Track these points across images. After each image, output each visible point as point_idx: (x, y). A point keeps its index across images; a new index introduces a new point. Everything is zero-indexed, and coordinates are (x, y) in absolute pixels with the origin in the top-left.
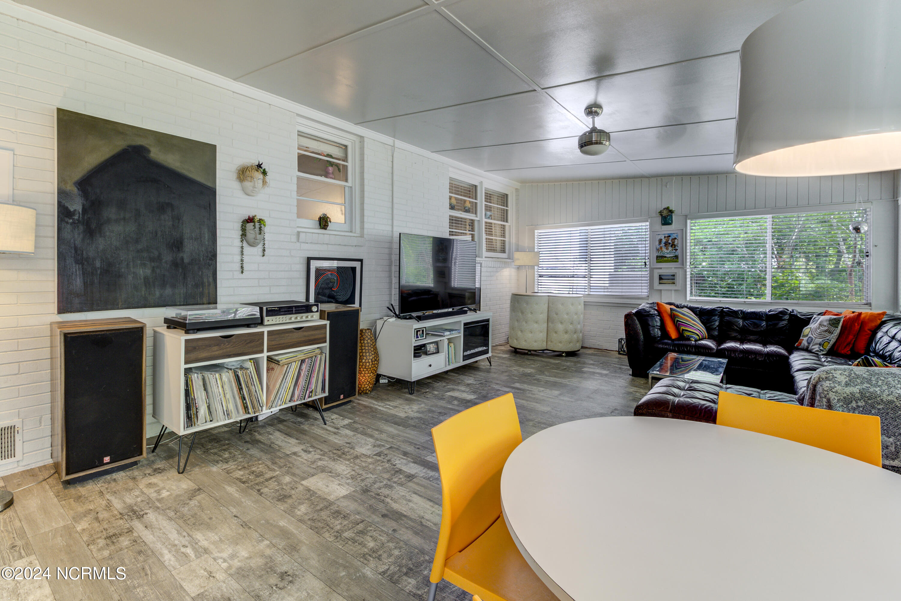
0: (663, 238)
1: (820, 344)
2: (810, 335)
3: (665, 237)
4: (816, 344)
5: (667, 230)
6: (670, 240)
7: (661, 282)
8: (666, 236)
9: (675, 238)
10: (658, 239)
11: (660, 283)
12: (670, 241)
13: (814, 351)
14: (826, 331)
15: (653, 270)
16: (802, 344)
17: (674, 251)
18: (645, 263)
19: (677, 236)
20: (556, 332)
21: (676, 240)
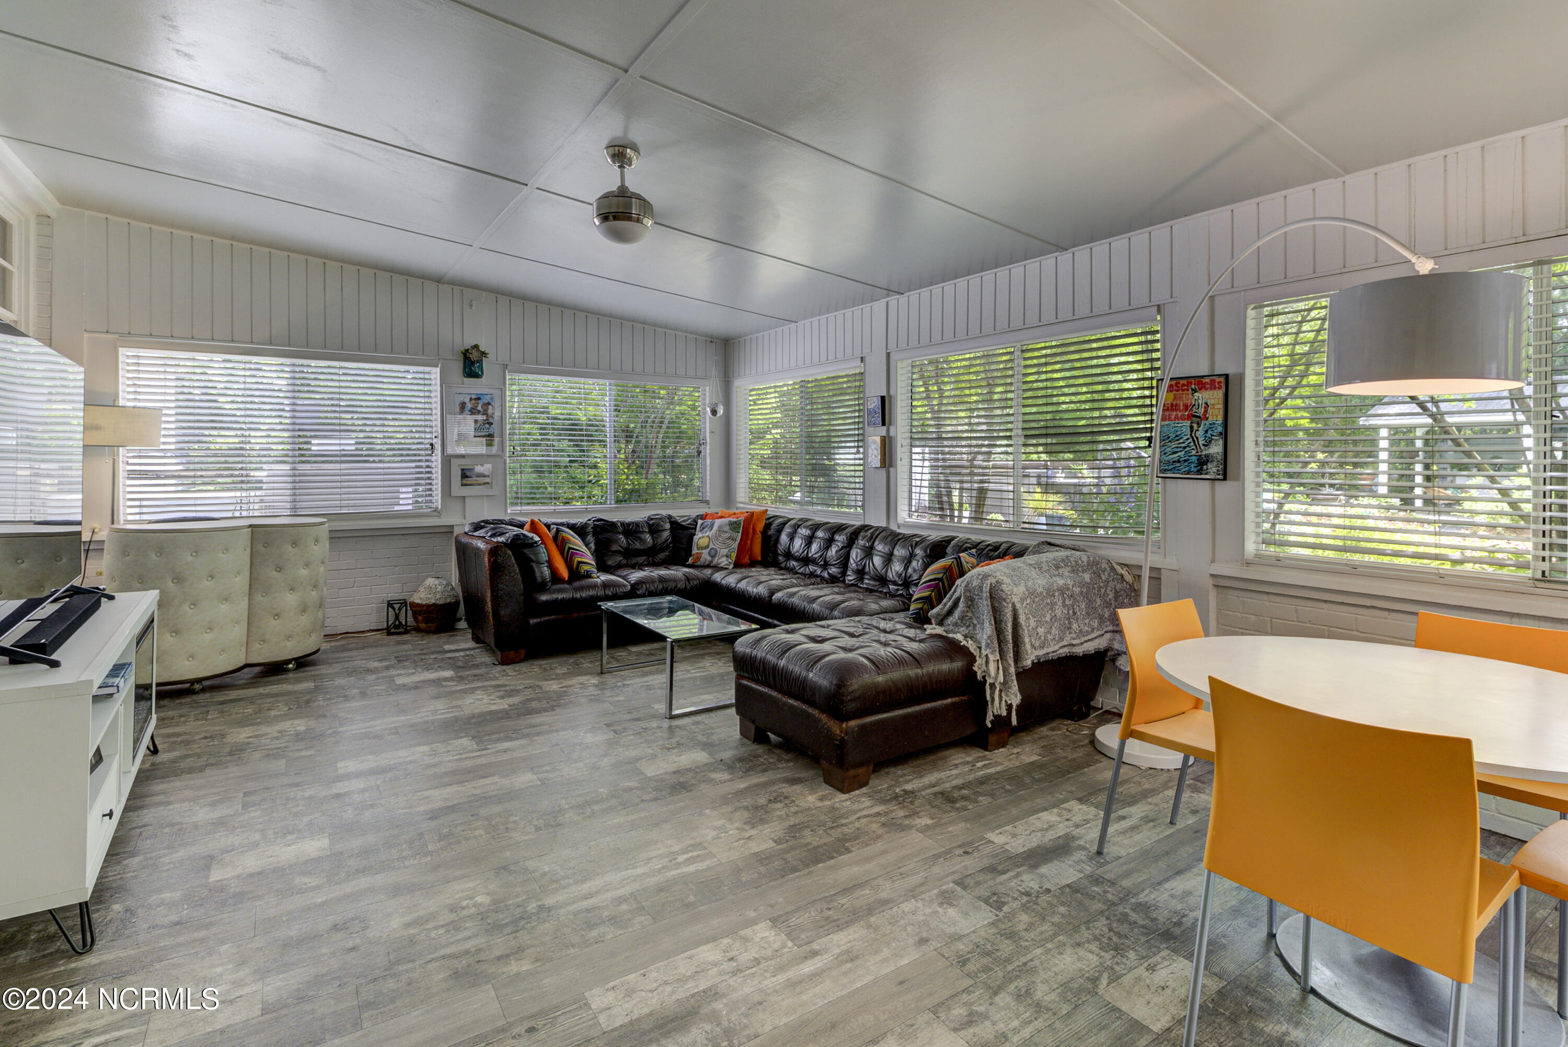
0: (467, 400)
1: (727, 556)
2: (711, 546)
3: (471, 399)
4: (723, 556)
5: (473, 387)
6: (480, 406)
7: (464, 482)
8: (473, 397)
9: (489, 404)
10: (457, 403)
11: (463, 485)
12: (479, 408)
13: (722, 565)
14: (729, 538)
15: (450, 461)
16: (702, 560)
17: (487, 426)
18: (432, 445)
19: (492, 399)
20: (277, 616)
21: (490, 407)
